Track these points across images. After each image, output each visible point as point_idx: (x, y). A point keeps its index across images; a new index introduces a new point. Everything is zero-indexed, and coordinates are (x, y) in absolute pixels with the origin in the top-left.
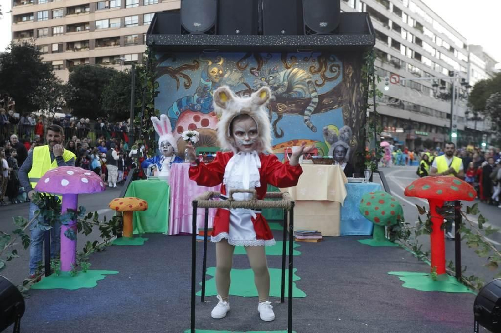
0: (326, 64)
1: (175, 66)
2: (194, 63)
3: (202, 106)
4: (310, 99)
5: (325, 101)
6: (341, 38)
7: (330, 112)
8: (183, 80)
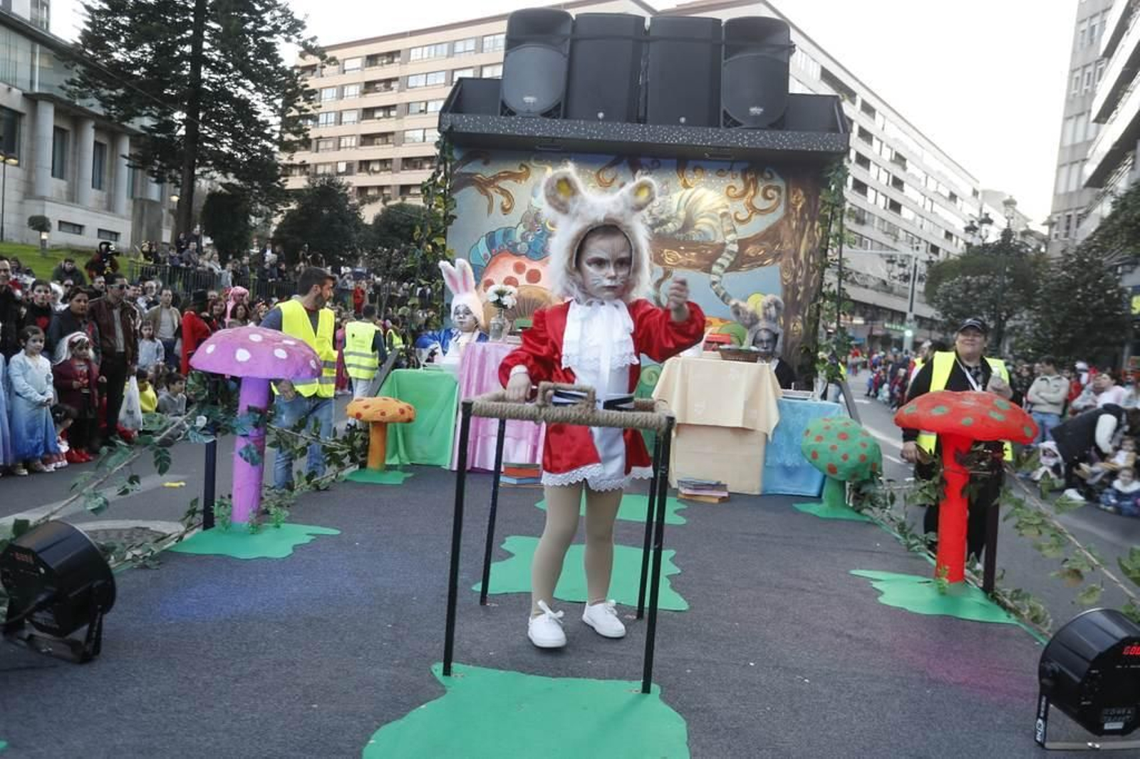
0: (757, 184)
1: (486, 172)
2: (520, 169)
3: (529, 247)
4: (724, 244)
5: (750, 251)
6: (787, 137)
7: (757, 270)
8: (499, 199)
